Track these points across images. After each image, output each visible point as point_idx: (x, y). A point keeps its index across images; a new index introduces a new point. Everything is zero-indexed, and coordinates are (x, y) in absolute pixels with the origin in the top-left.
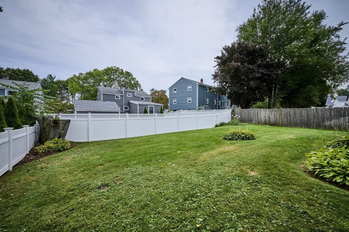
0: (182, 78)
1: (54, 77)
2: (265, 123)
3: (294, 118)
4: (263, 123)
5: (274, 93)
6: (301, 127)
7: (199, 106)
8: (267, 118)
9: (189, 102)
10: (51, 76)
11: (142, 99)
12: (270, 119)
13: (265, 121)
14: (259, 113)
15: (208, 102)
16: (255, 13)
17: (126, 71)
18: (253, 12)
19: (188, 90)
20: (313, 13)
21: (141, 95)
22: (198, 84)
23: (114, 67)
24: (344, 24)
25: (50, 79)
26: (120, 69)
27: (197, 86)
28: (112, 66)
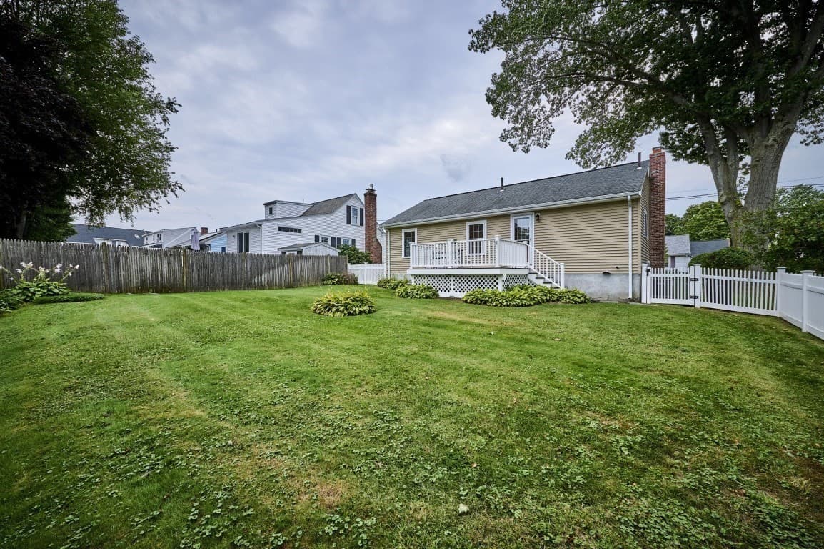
2: (143, 288)
3: (211, 272)
4: (137, 287)
6: (224, 290)
8: (148, 273)
12: (157, 276)
13: (143, 282)
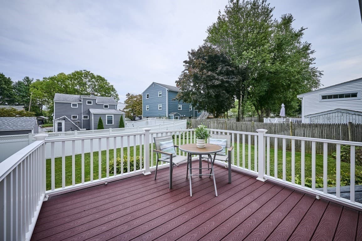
0: (153, 83)
1: (32, 79)
5: (243, 100)
7: (169, 113)
9: (160, 109)
10: (28, 78)
11: (106, 106)
14: (209, 125)
15: (181, 108)
16: (220, 15)
17: (97, 76)
18: (218, 14)
19: (159, 96)
20: (281, 16)
21: (104, 102)
22: (168, 90)
23: (84, 70)
24: (304, 29)
25: (27, 82)
26: (90, 73)
27: (167, 92)
28: (81, 70)
